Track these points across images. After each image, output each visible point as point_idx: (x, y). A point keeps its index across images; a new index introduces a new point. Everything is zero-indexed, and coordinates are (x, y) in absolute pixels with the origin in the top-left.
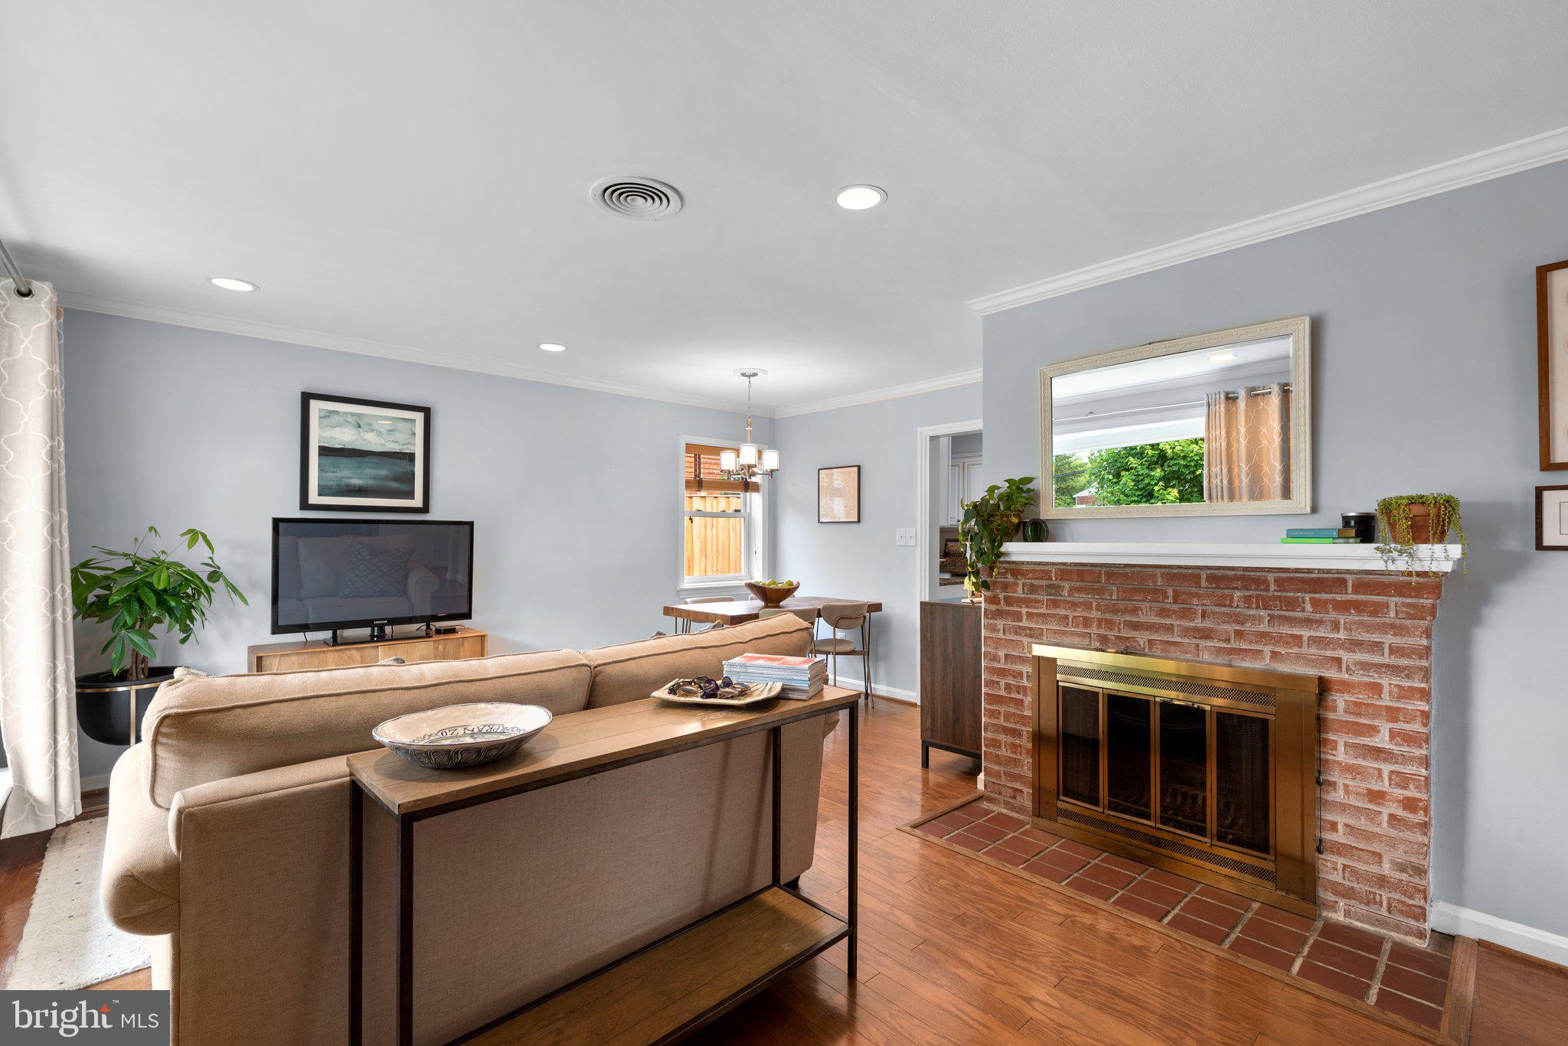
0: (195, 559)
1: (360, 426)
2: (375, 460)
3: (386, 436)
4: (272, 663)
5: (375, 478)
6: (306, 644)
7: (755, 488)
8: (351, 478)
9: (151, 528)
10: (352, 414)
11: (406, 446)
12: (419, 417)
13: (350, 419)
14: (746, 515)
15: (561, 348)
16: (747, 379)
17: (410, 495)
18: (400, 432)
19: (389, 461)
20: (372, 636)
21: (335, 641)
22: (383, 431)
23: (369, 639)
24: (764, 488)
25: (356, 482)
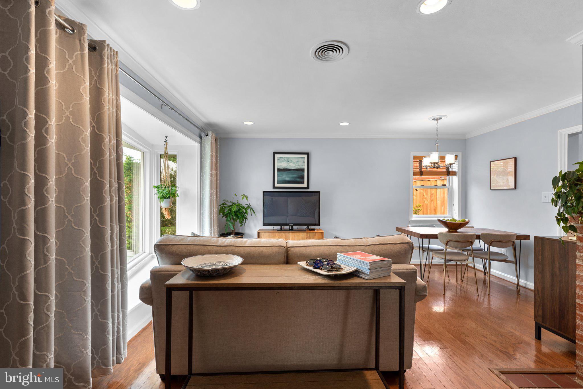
0: (244, 202)
1: (288, 161)
2: (293, 172)
3: (296, 164)
4: (262, 235)
5: (292, 178)
6: (274, 230)
7: (454, 173)
8: (286, 178)
9: (235, 194)
10: (286, 158)
11: (301, 167)
12: (306, 156)
13: (286, 159)
14: (450, 187)
15: (347, 124)
16: (436, 121)
17: (303, 183)
18: (300, 162)
19: (296, 172)
20: (290, 229)
21: (281, 230)
22: (295, 162)
23: (289, 230)
24: (459, 174)
25: (288, 179)
